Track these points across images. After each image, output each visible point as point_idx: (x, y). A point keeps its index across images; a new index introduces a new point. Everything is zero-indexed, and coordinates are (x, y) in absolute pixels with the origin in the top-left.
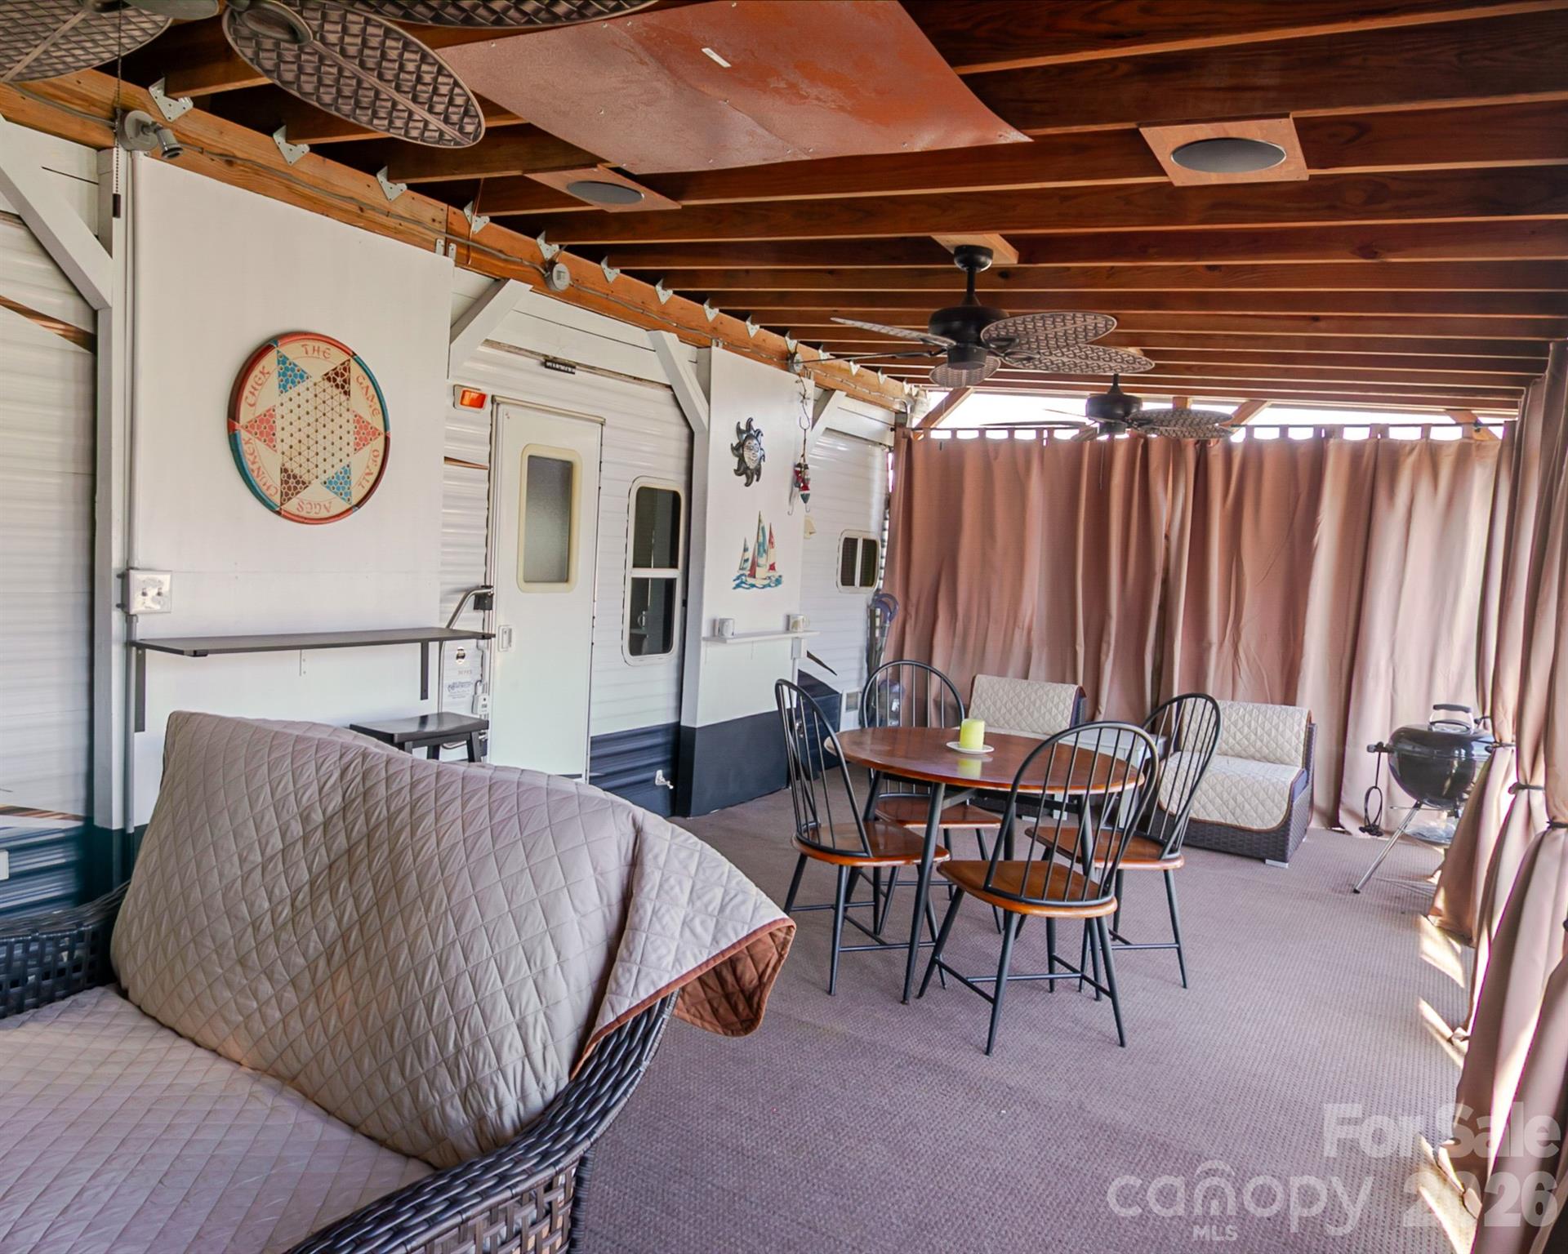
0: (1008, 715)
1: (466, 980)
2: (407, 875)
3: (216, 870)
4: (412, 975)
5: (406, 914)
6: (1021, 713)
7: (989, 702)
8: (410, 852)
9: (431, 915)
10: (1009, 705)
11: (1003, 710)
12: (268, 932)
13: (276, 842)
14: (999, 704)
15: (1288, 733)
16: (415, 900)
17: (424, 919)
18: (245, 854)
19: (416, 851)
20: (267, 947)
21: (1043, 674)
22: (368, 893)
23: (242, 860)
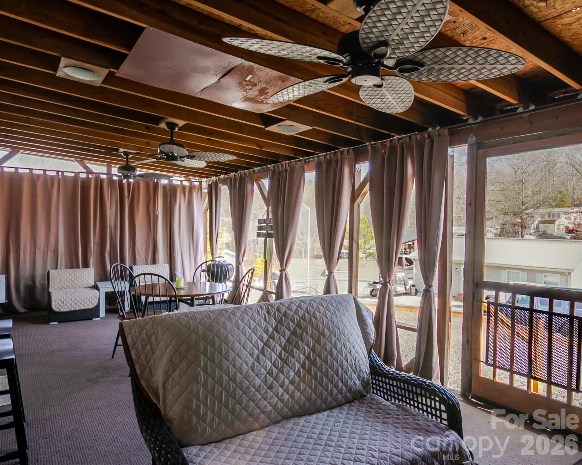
0: (68, 284)
1: (352, 348)
2: (324, 330)
3: (243, 363)
4: (339, 354)
5: (329, 339)
6: (73, 282)
7: (58, 280)
8: (320, 324)
9: (337, 337)
10: (68, 280)
11: (66, 282)
12: (277, 372)
13: (261, 344)
14: (63, 280)
15: (165, 272)
16: (330, 335)
17: (335, 338)
18: (252, 352)
19: (322, 323)
20: (279, 376)
21: (63, 266)
22: (311, 341)
23: (252, 356)
